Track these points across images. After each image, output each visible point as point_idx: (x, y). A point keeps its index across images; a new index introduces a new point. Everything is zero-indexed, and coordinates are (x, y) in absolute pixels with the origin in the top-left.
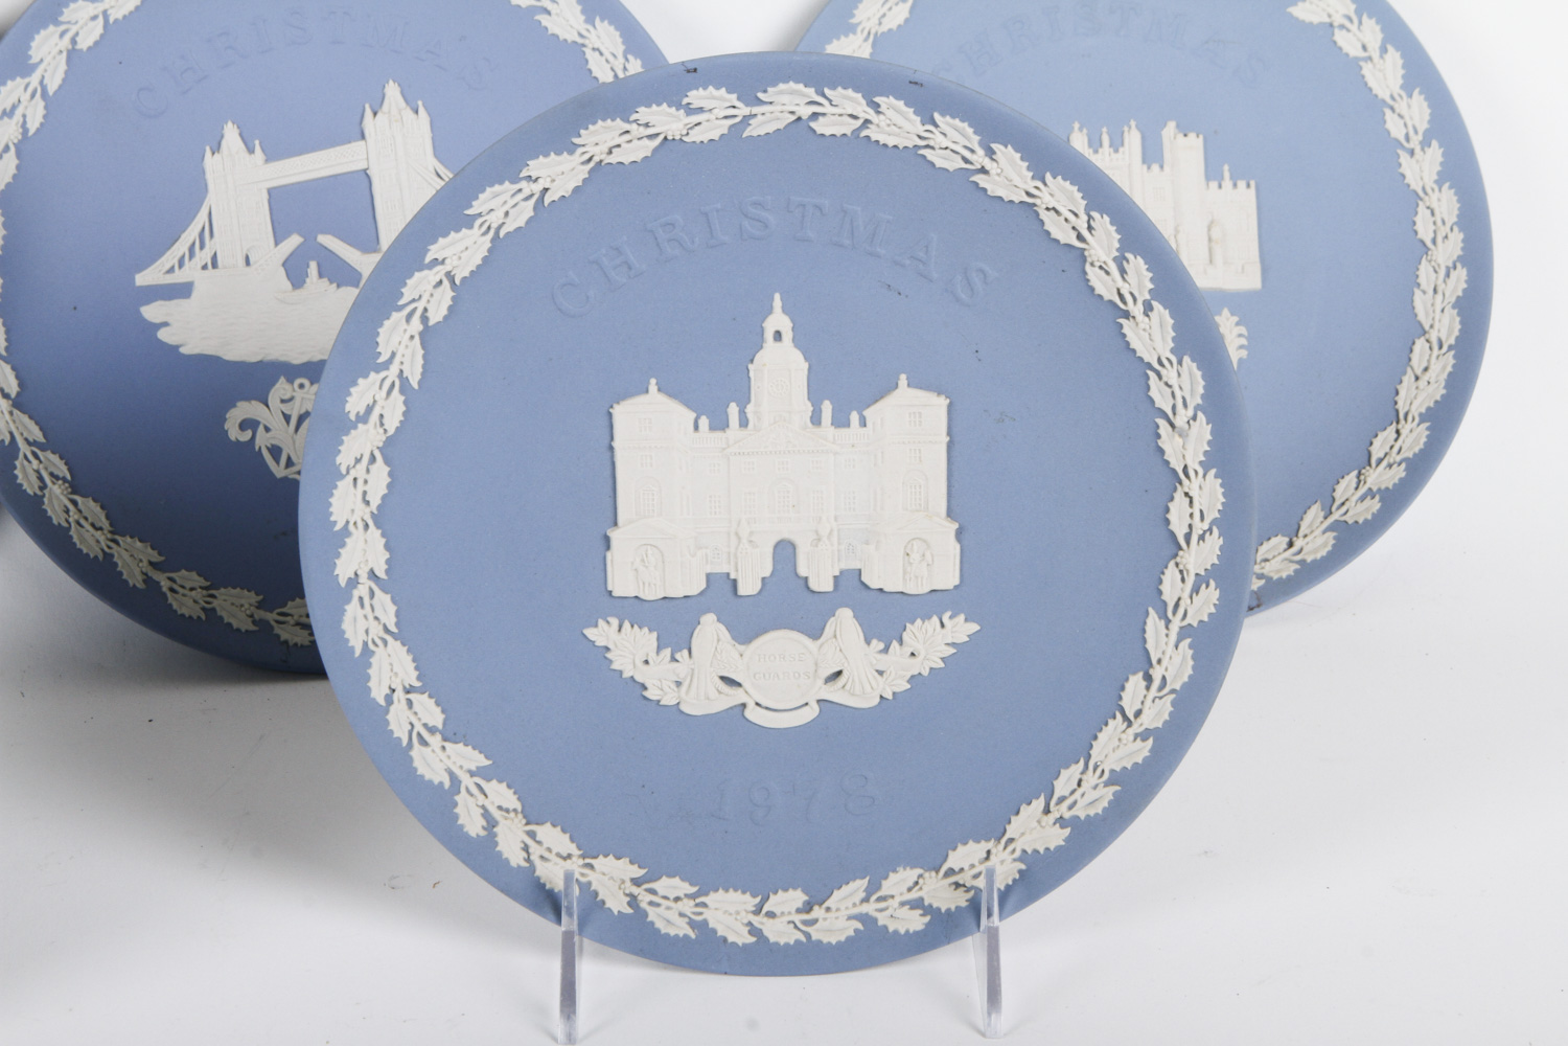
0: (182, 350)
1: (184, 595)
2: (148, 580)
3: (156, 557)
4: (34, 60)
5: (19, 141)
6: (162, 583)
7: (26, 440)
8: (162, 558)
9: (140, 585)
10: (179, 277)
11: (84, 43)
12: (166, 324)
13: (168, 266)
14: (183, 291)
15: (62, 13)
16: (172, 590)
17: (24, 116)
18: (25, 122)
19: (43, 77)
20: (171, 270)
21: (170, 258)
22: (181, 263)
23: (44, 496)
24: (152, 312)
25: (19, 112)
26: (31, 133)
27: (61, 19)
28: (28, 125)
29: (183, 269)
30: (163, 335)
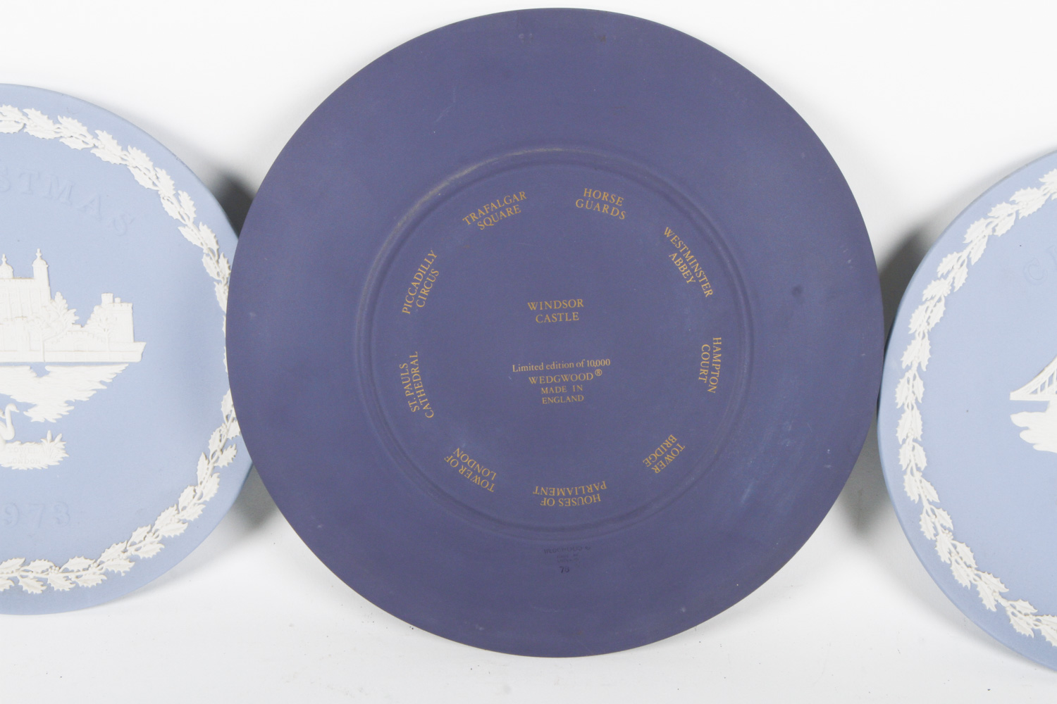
0: (1036, 447)
1: (1021, 619)
2: (998, 606)
3: (1002, 588)
4: (967, 241)
5: (949, 295)
6: (1008, 609)
7: (928, 500)
8: (1008, 590)
9: (994, 610)
10: (1040, 397)
11: (1000, 231)
12: (1027, 428)
13: (1033, 389)
14: (1042, 407)
15: (990, 211)
16: (1013, 614)
17: (954, 278)
18: (953, 282)
19: (970, 252)
20: (1035, 392)
21: (1035, 383)
22: (1042, 388)
23: (936, 541)
24: (1018, 419)
25: (951, 276)
26: (956, 290)
27: (989, 214)
28: (955, 285)
29: (1043, 392)
30: (1024, 436)
